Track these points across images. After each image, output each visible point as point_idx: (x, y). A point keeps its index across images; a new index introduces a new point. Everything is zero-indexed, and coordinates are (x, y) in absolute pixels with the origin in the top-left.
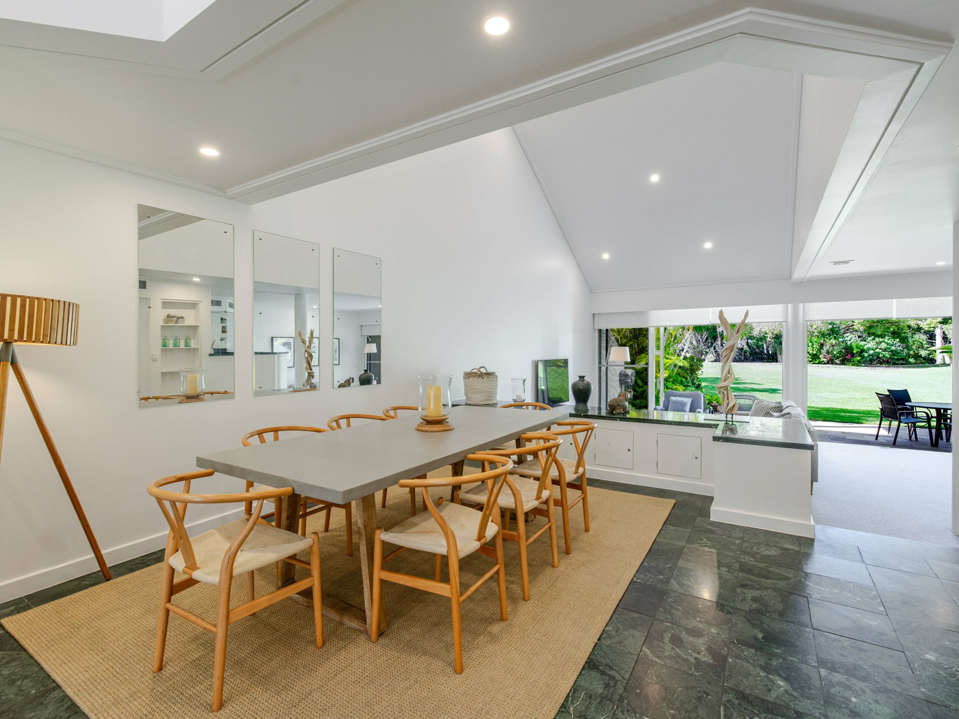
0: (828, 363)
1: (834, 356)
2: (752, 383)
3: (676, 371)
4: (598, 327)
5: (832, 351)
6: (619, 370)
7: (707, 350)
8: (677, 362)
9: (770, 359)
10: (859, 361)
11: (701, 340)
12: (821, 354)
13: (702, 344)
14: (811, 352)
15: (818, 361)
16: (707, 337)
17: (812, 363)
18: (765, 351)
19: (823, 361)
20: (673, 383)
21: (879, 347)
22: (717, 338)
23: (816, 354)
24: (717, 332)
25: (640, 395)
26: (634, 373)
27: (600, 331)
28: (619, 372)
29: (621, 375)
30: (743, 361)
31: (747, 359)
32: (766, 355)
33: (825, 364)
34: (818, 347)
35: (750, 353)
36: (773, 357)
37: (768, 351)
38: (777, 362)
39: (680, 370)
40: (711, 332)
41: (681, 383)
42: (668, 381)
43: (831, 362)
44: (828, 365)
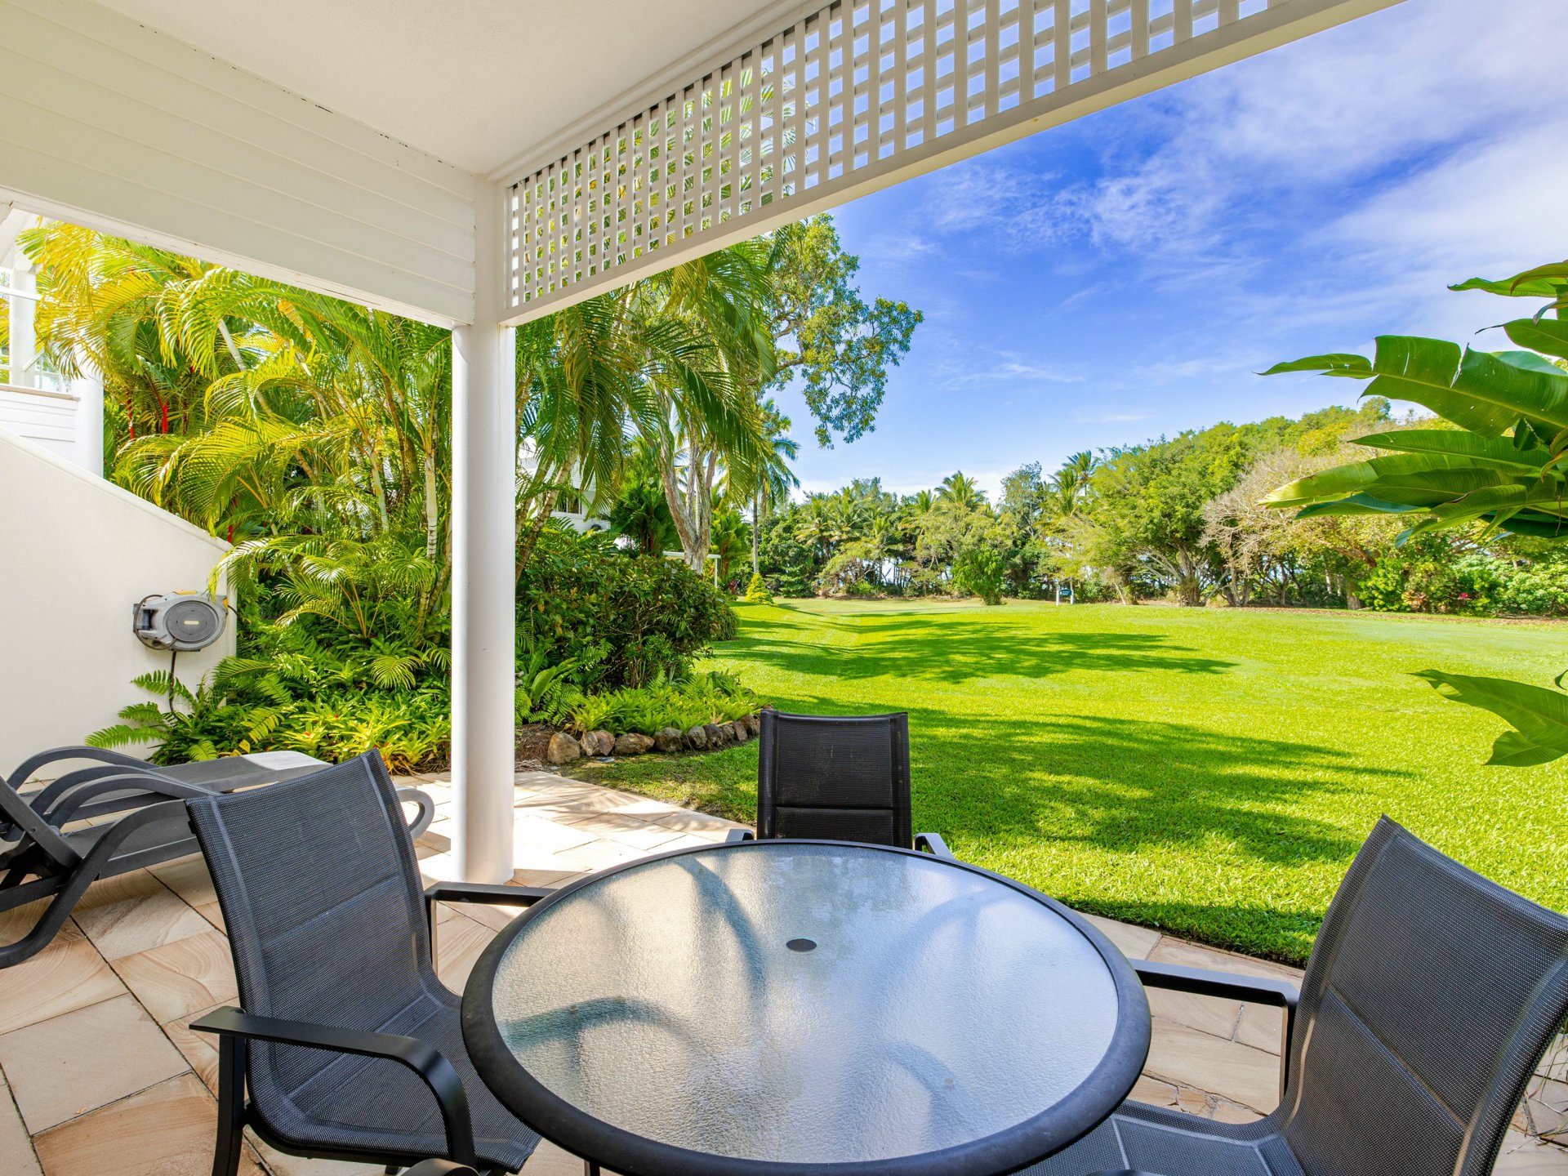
0: (1420, 610)
1: (1431, 597)
5: (1427, 586)
10: (1485, 607)
12: (1404, 591)
14: (1382, 587)
15: (1397, 606)
17: (1385, 609)
19: (1409, 606)
21: (1558, 583)
23: (1393, 592)
31: (1292, 605)
32: (1330, 596)
33: (1413, 611)
34: (1397, 577)
35: (1299, 593)
37: (1333, 589)
43: (1426, 607)
44: (1418, 615)
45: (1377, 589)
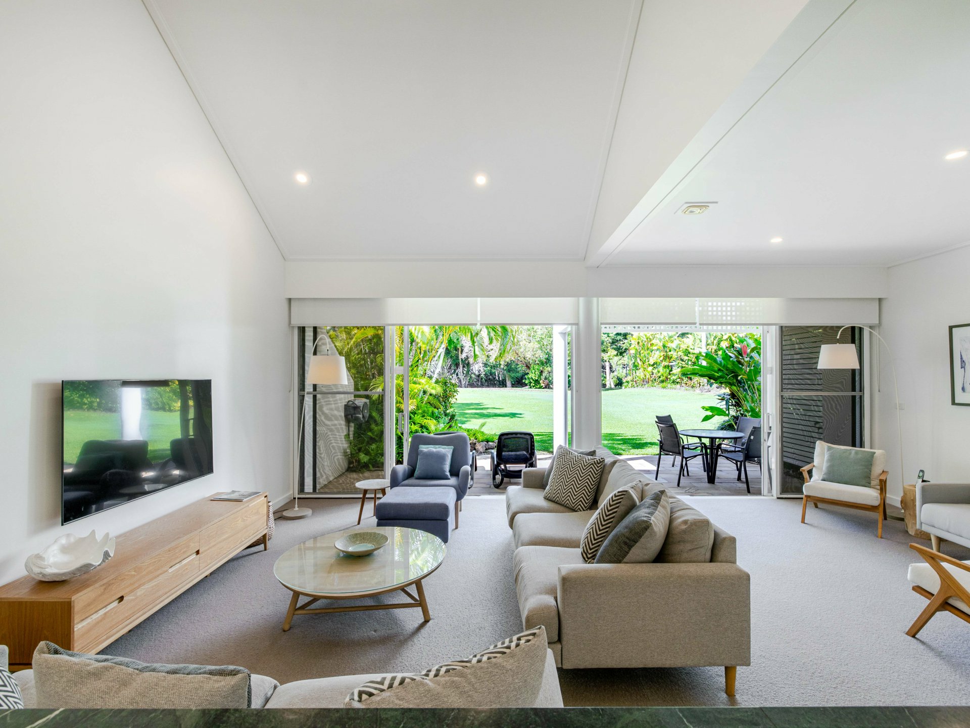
0: (546, 388)
1: (550, 381)
2: (494, 408)
3: (426, 399)
4: (297, 321)
5: (548, 377)
6: (343, 400)
7: (451, 377)
8: (427, 387)
9: (500, 385)
11: (445, 367)
12: (541, 380)
13: (446, 371)
14: (534, 378)
15: (539, 386)
16: (451, 365)
17: (535, 387)
18: (497, 378)
19: (542, 386)
20: (423, 416)
22: (459, 365)
23: (537, 380)
24: (459, 360)
25: (377, 436)
26: (368, 403)
27: (302, 330)
28: (344, 403)
29: (347, 407)
30: (480, 387)
31: (483, 385)
32: (498, 381)
33: (543, 388)
34: (539, 373)
35: (485, 380)
36: (503, 383)
37: (499, 378)
38: (506, 387)
39: (431, 398)
40: (454, 360)
41: (433, 415)
42: (415, 413)
43: (548, 386)
44: (545, 390)
45: (532, 378)
